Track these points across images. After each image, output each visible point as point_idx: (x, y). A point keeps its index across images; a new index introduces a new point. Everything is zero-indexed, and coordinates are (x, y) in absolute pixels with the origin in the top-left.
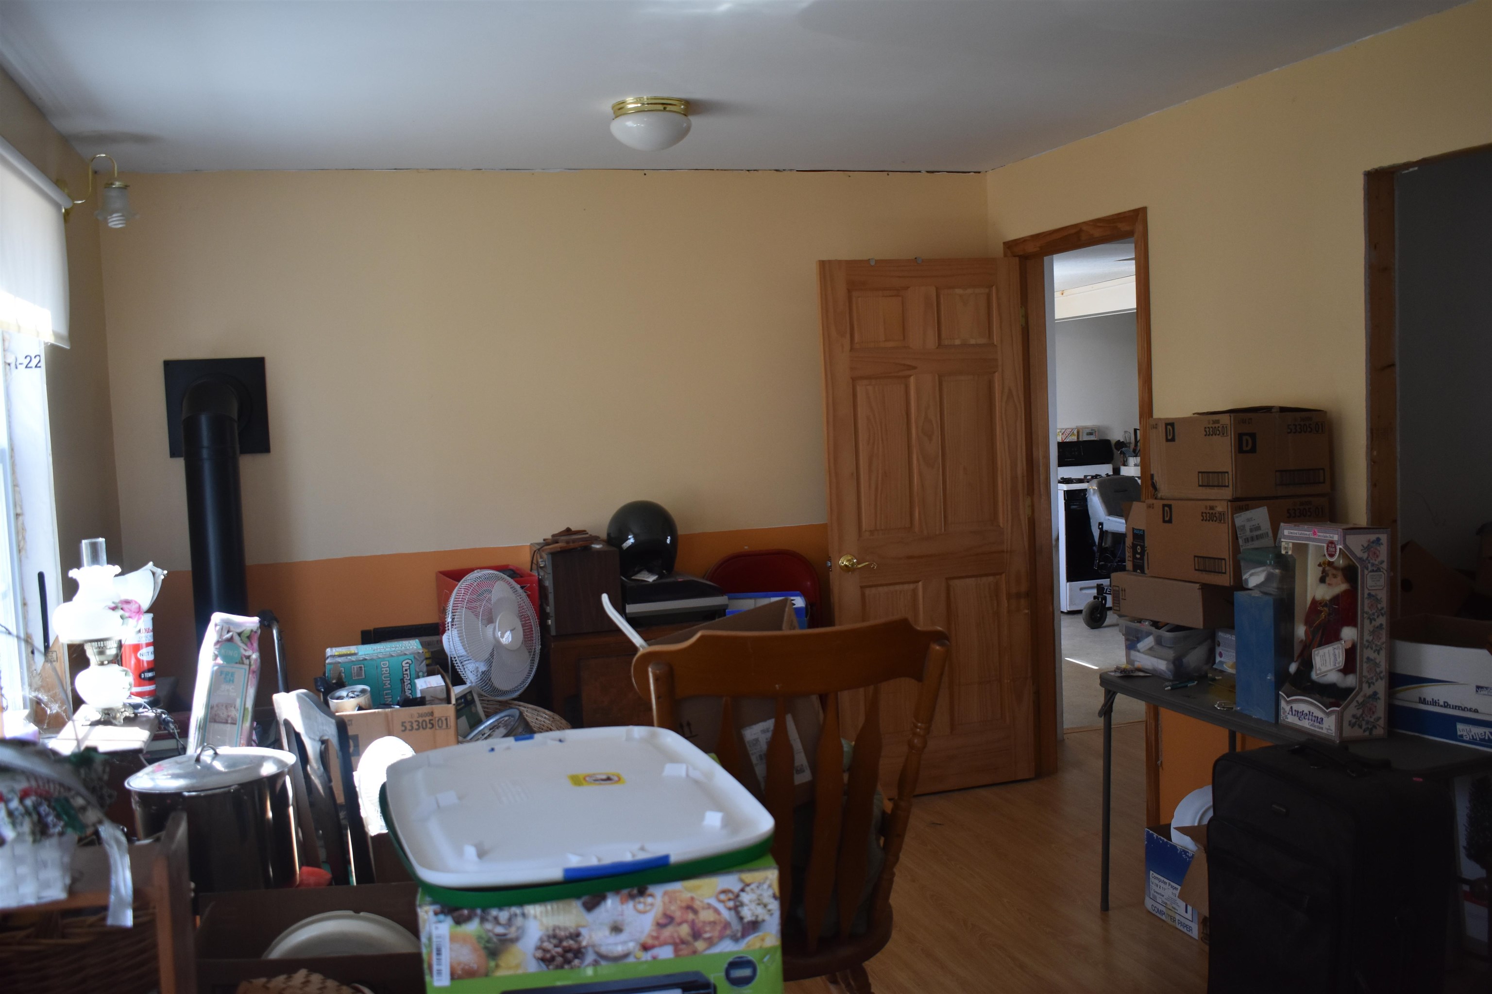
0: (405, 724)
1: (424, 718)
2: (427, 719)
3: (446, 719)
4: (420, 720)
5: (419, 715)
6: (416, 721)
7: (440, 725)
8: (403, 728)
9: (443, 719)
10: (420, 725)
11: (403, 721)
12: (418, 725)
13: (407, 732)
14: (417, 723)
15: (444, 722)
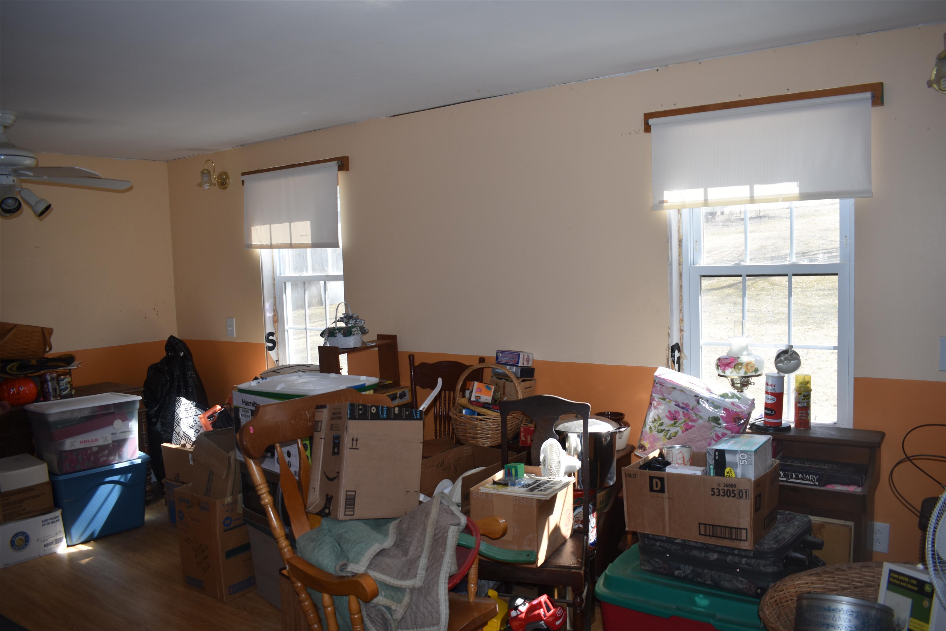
0: (713, 490)
1: (728, 488)
2: (731, 489)
3: (746, 492)
4: (726, 489)
5: (725, 485)
6: (722, 489)
7: (741, 493)
8: (713, 493)
9: (744, 491)
10: (725, 493)
11: (713, 487)
12: (724, 492)
13: (715, 496)
14: (723, 491)
15: (744, 494)
